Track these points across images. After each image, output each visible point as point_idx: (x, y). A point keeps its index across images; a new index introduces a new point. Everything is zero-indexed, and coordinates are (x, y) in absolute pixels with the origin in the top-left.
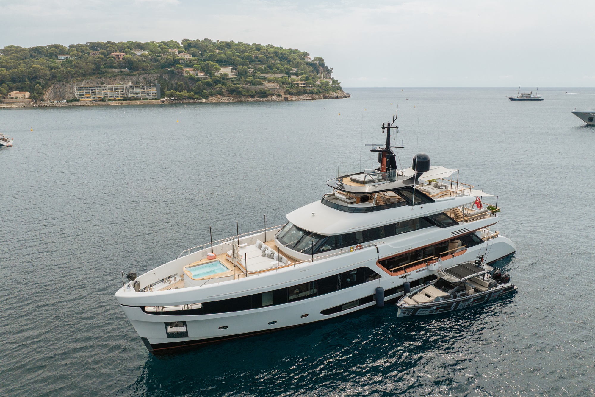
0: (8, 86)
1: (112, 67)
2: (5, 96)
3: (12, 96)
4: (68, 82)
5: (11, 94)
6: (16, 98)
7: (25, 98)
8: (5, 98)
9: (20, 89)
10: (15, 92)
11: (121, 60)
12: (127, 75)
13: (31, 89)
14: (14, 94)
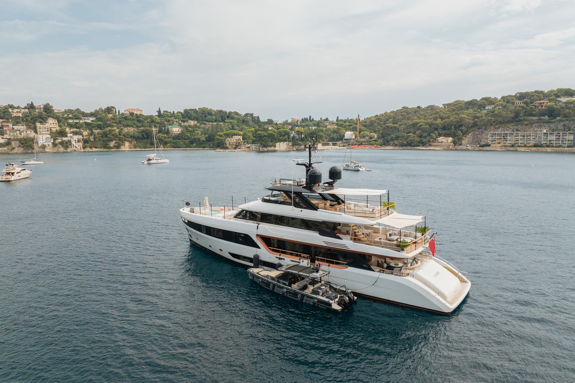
0: (439, 133)
1: (531, 115)
2: (435, 140)
3: (439, 141)
4: (486, 129)
5: (439, 139)
6: (442, 142)
7: (448, 142)
8: (434, 142)
9: (447, 135)
10: (441, 137)
11: (543, 107)
12: (545, 122)
13: (453, 135)
14: (441, 139)
